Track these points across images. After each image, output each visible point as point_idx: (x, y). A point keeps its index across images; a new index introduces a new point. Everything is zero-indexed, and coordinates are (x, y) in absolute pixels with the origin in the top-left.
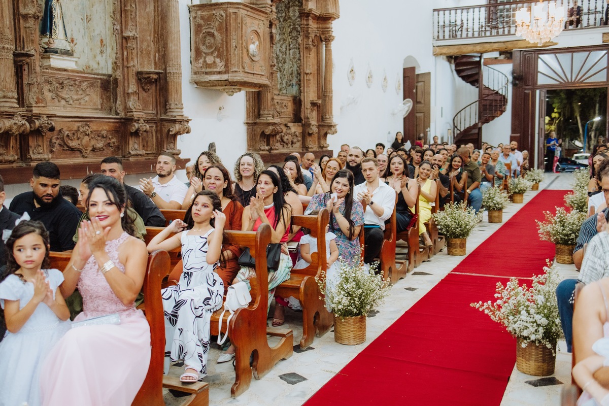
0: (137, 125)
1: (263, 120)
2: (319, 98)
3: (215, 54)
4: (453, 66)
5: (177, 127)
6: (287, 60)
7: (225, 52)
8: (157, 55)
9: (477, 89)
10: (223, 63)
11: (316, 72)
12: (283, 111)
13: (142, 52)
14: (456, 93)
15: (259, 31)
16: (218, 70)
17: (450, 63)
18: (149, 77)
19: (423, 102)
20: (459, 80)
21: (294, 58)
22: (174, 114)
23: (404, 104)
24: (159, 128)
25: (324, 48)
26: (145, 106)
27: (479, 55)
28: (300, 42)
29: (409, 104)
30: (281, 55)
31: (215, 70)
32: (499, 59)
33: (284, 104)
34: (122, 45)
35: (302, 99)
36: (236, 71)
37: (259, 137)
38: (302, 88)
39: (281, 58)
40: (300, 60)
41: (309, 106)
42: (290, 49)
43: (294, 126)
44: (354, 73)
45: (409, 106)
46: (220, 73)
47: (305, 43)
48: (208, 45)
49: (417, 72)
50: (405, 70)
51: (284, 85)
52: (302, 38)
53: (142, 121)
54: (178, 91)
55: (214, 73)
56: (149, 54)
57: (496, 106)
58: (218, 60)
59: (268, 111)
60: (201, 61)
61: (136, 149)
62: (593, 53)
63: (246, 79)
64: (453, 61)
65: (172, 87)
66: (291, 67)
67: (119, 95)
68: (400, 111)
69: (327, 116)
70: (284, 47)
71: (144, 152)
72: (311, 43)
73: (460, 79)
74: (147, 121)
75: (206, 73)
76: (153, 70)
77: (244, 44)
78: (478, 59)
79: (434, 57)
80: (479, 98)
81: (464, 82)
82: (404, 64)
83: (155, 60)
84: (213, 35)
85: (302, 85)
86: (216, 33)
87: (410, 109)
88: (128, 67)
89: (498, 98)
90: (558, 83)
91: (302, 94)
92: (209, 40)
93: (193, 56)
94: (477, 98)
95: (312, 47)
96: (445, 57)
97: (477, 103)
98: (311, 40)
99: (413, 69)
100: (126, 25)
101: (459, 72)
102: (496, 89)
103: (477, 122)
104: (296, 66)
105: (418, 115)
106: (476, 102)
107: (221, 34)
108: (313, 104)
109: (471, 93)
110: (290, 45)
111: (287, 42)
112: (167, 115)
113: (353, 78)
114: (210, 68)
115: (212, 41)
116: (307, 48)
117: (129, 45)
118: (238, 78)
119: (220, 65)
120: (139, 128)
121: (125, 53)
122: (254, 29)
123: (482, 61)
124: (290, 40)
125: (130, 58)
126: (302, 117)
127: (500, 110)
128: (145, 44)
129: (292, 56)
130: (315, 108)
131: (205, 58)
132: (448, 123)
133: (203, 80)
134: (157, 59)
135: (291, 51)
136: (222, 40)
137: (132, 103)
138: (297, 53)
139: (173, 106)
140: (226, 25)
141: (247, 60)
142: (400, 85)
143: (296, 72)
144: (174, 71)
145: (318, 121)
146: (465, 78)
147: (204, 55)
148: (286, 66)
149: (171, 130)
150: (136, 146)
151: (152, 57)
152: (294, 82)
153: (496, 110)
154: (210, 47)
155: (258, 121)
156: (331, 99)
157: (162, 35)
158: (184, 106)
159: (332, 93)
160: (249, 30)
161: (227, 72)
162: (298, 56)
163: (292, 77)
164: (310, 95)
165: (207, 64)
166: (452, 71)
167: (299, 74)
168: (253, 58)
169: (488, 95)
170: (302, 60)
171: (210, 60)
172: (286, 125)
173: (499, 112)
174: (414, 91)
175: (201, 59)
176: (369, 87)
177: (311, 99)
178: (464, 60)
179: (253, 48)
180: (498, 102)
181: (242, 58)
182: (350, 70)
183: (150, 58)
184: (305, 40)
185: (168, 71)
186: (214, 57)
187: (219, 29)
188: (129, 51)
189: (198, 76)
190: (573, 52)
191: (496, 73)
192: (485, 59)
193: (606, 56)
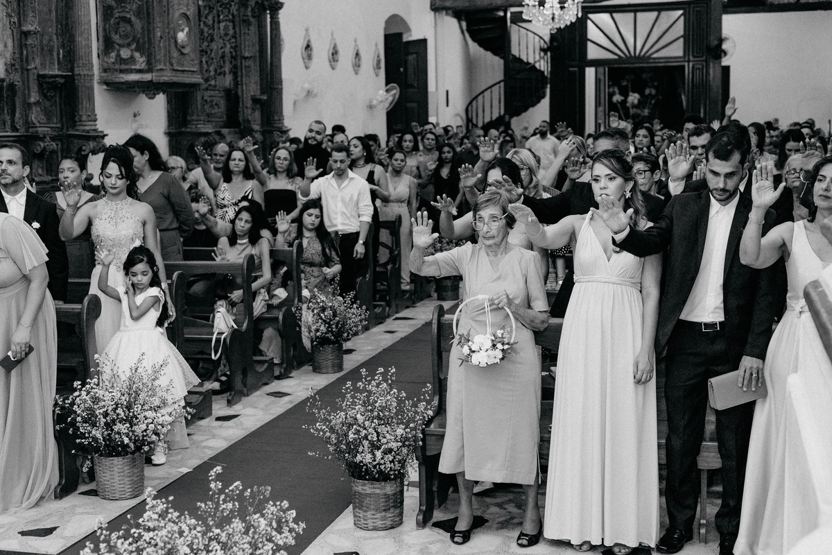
0: (42, 145)
1: (191, 128)
2: (262, 93)
3: (133, 47)
4: (464, 25)
5: (92, 144)
6: (215, 36)
7: (147, 45)
8: (61, 51)
9: (503, 62)
10: (144, 59)
11: (258, 54)
12: (213, 112)
13: (42, 49)
14: (470, 66)
15: (188, 13)
16: (138, 67)
17: (459, 20)
18: (54, 82)
19: (415, 85)
20: (473, 46)
21: (226, 34)
22: (87, 128)
23: (387, 91)
24: (65, 146)
25: (269, 20)
26: (49, 119)
27: (504, 7)
28: (235, 13)
29: (394, 92)
30: (206, 29)
31: (133, 67)
33: (214, 103)
34: (21, 42)
35: (240, 94)
36: (161, 70)
37: (185, 152)
38: (239, 79)
39: (206, 35)
40: (235, 38)
41: (249, 103)
42: (219, 22)
43: (229, 133)
44: (311, 50)
45: (395, 95)
46: (139, 71)
47: (241, 14)
48: (122, 33)
49: (406, 38)
50: (388, 38)
51: (212, 73)
52: (237, 6)
53: (48, 138)
54: (91, 99)
55: (131, 71)
56: (51, 51)
57: (530, 88)
58: (137, 55)
59: (198, 116)
60: (113, 55)
61: (41, 175)
62: (664, 14)
63: (175, 79)
64: (463, 17)
65: (82, 93)
66: (222, 48)
67: (18, 105)
68: (381, 102)
69: (276, 118)
70: (210, 18)
71: (50, 178)
72: (250, 14)
73: (475, 45)
74: (53, 139)
75: (122, 71)
76: (57, 72)
77: (172, 32)
78: (501, 14)
79: (432, 13)
80: (505, 76)
81: (481, 50)
82: (386, 29)
83: (59, 58)
84: (129, 21)
85: (239, 74)
86: (133, 19)
87: (396, 99)
88: (28, 70)
89: (534, 76)
90: (616, 57)
91: (239, 86)
92: (125, 27)
93: (102, 48)
94: (502, 77)
95: (252, 19)
96: (450, 12)
97: (502, 84)
98: (250, 9)
99: (400, 35)
100: (25, 16)
101: (473, 34)
102: (531, 61)
103: (502, 113)
104: (228, 46)
105: (409, 105)
106: (499, 83)
107: (141, 19)
108: (255, 101)
109: (493, 66)
110: (219, 16)
111: (215, 12)
112: (77, 130)
113: (310, 57)
114: (126, 64)
115: (129, 28)
116: (244, 21)
117: (30, 41)
118: (166, 78)
119: (141, 62)
120: (45, 148)
121: (25, 52)
122: (182, 11)
123: (509, 15)
124: (220, 9)
125: (30, 58)
126: (241, 120)
127: (536, 96)
128: (47, 38)
129: (222, 32)
130: (258, 106)
131: (119, 51)
132: (458, 115)
133: (117, 80)
134: (61, 56)
135: (222, 25)
136: (142, 28)
137: (35, 116)
138: (231, 28)
139: (84, 118)
140: (148, 9)
141: (175, 54)
142: (379, 62)
143: (229, 55)
144: (86, 72)
145: (262, 125)
147: (117, 47)
148: (214, 46)
149: (84, 148)
150: (40, 171)
151: (55, 54)
152: (227, 69)
153: (530, 96)
154: (126, 36)
155: (183, 129)
156: (280, 92)
157: (67, 24)
158: (97, 117)
159: (281, 85)
160: (177, 14)
161: (149, 70)
162: (231, 32)
163: (224, 62)
164: (251, 88)
165: (122, 59)
166: (462, 32)
167: (234, 58)
168: (183, 51)
169: (519, 72)
170: (238, 39)
171: (125, 53)
172: (218, 133)
173: (535, 99)
174: (402, 69)
175: (113, 51)
176: (333, 68)
177: (252, 93)
178: (481, 15)
179: (181, 36)
180: (534, 82)
181: (169, 52)
182: (305, 45)
183: (52, 55)
184: (242, 9)
185: (76, 72)
186: (131, 50)
187: (138, 14)
188: (29, 49)
189: (109, 74)
190: (635, 12)
191: (531, 35)
192: (511, 13)
193: (682, 18)
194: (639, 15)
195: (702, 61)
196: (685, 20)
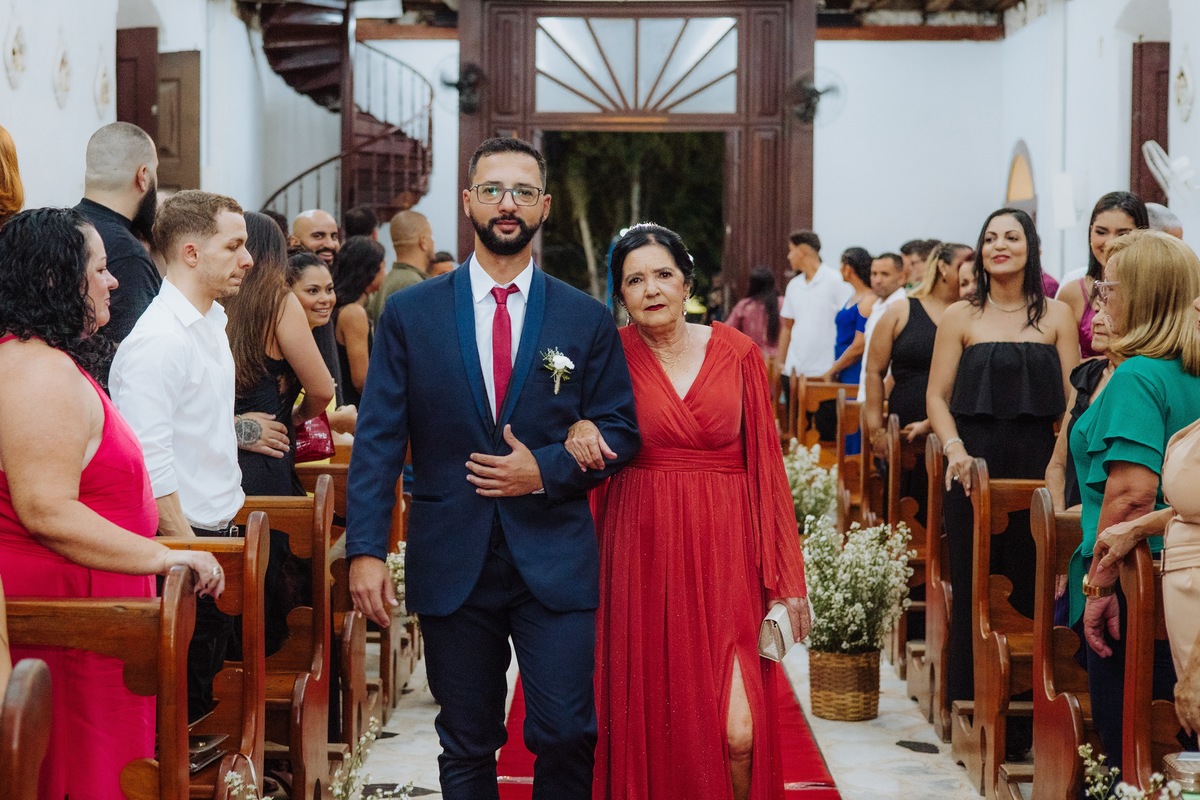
4: (258, 38)
9: (336, 119)
14: (268, 129)
17: (249, 26)
19: (175, 150)
20: (275, 85)
27: (342, 5)
32: (402, 22)
49: (162, 46)
50: (122, 38)
57: (399, 174)
64: (256, 20)
73: (278, 83)
78: (337, 19)
80: (344, 146)
81: (289, 93)
82: (119, 15)
89: (405, 149)
94: (336, 150)
96: (234, 3)
97: (338, 162)
101: (275, 57)
102: (393, 119)
106: (335, 158)
123: (352, 26)
127: (410, 190)
142: (106, 87)
146: (294, 79)
153: (399, 190)
166: (253, 52)
169: (373, 139)
173: (409, 195)
174: (155, 110)
176: (14, 87)
178: (295, 19)
180: (407, 161)
190: (637, 17)
191: (393, 66)
192: (358, 20)
193: (734, 35)
194: (647, 25)
195: (776, 124)
196: (739, 37)
